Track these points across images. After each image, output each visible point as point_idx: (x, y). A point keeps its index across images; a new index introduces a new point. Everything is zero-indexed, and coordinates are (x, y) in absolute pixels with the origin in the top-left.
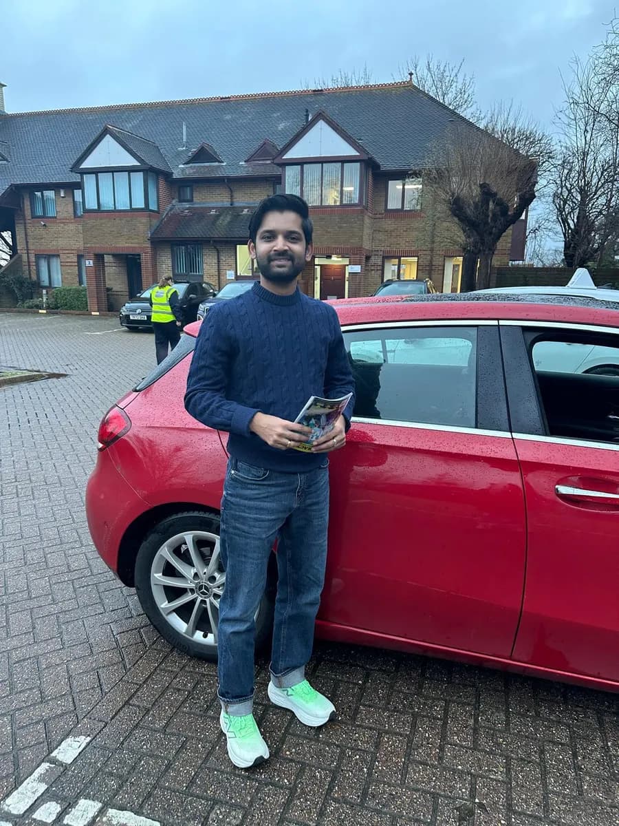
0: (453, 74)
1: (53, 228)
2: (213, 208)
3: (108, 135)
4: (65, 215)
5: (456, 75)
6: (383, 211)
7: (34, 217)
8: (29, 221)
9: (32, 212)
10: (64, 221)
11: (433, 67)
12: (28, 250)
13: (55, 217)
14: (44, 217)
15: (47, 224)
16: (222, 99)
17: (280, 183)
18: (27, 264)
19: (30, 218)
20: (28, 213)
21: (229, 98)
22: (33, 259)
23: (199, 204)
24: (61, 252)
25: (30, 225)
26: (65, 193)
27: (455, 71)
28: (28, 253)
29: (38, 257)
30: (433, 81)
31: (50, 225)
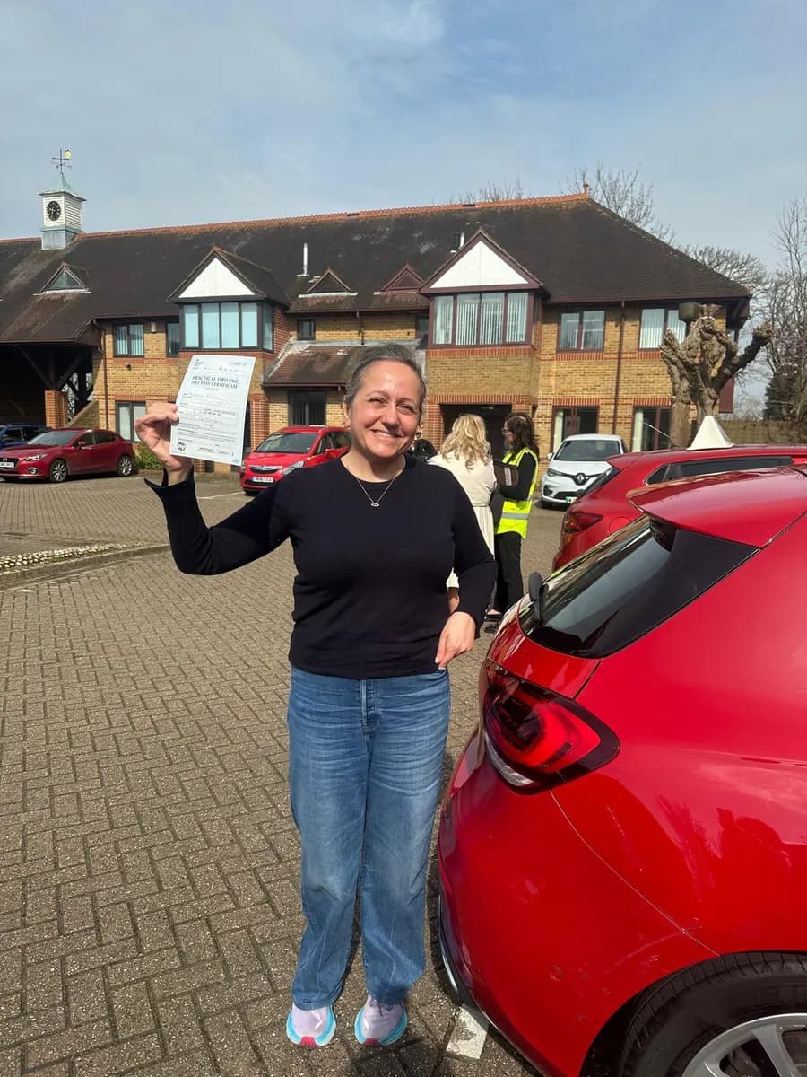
0: (629, 184)
1: (139, 370)
2: (340, 348)
3: (216, 259)
4: (156, 354)
5: (632, 185)
6: (554, 352)
7: (116, 356)
8: (110, 361)
9: (114, 351)
10: (153, 361)
11: (604, 175)
12: (106, 395)
13: (143, 357)
14: (129, 356)
15: (132, 365)
16: (349, 215)
17: (427, 317)
18: (104, 412)
19: (111, 357)
20: (109, 351)
21: (357, 214)
22: (112, 406)
23: (322, 342)
24: (147, 398)
25: (110, 365)
26: (157, 327)
27: (631, 179)
28: (107, 399)
29: (119, 404)
30: (604, 192)
31: (136, 365)
